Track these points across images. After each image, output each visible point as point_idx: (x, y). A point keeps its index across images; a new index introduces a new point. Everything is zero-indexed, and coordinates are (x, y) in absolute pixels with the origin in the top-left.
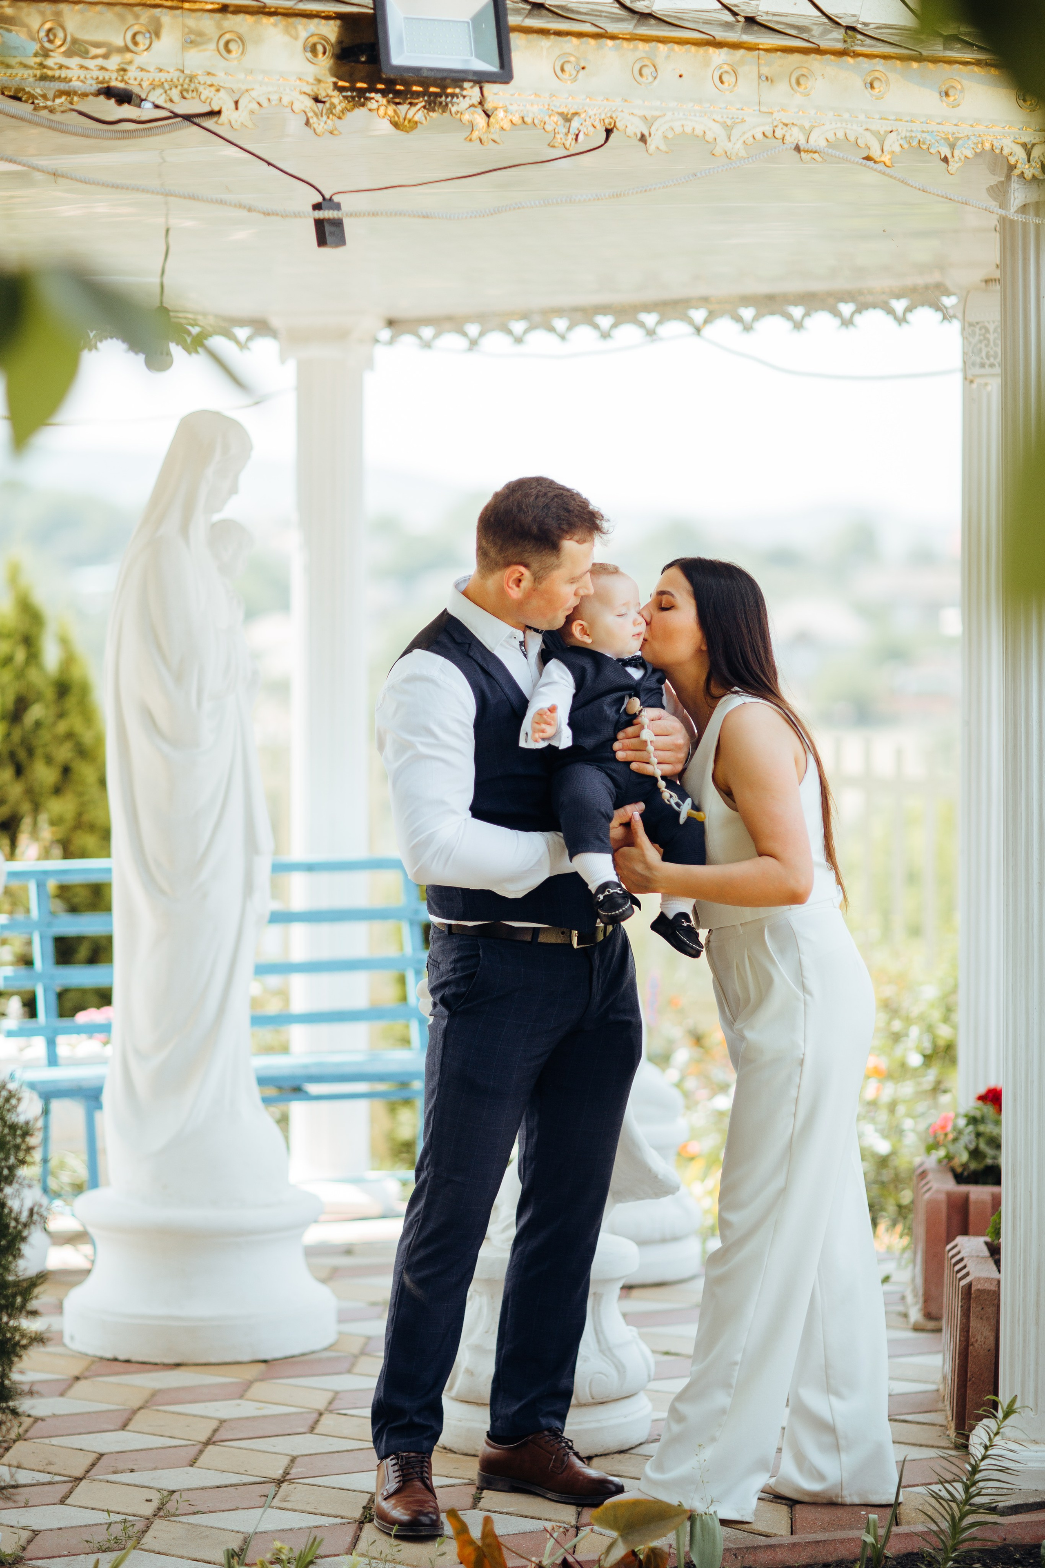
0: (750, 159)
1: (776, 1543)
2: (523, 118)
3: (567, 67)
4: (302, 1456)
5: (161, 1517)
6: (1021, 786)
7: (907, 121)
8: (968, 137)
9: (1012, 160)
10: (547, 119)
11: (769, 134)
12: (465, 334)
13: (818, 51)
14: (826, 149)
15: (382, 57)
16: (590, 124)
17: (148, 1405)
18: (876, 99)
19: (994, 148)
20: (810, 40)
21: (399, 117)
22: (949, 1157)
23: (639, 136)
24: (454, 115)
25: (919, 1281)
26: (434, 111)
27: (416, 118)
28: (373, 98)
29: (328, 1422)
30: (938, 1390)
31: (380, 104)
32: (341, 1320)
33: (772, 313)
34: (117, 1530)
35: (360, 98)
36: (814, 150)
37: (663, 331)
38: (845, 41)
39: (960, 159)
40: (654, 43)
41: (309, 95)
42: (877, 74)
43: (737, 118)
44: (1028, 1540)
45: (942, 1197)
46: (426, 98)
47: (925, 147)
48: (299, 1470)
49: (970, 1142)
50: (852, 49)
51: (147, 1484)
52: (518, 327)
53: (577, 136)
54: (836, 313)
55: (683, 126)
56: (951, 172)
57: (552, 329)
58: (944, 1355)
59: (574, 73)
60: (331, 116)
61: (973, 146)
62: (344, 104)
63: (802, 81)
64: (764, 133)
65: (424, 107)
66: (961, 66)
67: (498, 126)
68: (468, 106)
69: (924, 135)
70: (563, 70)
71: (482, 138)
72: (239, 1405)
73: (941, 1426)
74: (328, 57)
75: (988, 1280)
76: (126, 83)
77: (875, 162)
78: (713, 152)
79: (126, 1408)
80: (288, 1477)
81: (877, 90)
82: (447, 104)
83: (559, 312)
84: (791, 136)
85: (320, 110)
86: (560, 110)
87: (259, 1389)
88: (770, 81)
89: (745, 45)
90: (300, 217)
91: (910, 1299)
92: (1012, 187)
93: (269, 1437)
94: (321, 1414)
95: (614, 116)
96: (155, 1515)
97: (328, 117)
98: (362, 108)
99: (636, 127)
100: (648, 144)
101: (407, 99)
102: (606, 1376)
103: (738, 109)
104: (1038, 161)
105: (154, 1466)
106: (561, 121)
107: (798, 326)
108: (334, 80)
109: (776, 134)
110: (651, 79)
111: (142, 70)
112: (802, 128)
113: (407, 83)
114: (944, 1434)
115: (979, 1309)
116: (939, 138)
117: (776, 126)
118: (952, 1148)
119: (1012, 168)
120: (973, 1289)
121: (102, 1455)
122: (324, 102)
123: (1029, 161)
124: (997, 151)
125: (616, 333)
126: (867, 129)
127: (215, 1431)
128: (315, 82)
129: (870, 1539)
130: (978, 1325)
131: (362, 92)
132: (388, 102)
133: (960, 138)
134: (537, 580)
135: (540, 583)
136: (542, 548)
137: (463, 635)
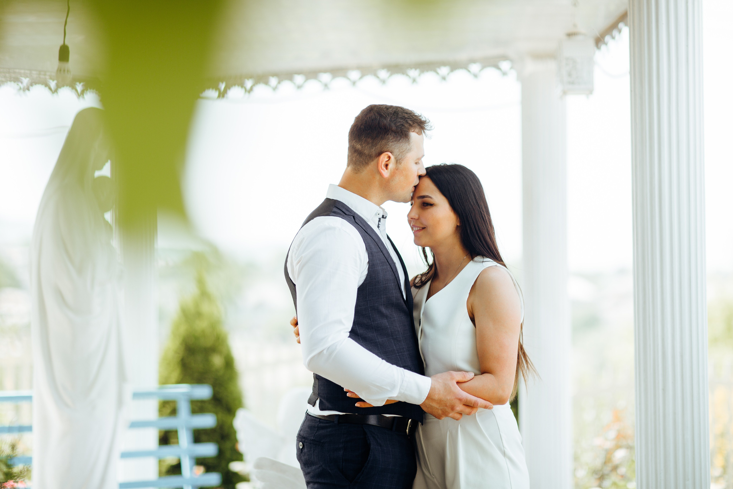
134: (398, 161)
135: (400, 163)
136: (399, 138)
137: (348, 211)
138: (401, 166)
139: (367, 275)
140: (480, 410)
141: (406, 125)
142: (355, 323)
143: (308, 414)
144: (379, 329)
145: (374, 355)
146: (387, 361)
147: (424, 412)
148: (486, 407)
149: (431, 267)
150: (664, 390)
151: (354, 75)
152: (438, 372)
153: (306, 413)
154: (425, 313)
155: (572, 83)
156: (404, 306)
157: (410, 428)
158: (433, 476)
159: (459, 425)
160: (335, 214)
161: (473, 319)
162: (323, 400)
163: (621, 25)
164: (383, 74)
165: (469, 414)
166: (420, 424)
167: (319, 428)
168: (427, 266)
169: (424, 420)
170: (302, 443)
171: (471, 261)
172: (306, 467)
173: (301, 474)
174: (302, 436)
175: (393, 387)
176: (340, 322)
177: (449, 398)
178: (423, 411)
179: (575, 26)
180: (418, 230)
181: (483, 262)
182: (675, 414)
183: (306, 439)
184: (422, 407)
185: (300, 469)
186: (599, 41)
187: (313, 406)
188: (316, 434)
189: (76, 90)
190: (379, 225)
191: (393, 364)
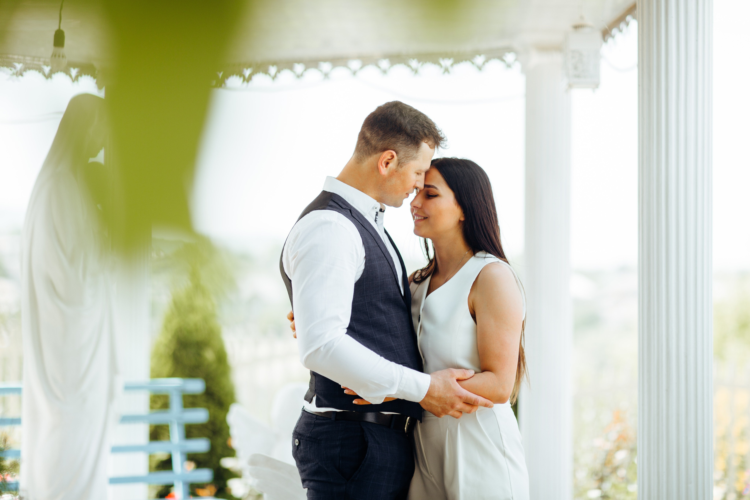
134: (400, 164)
135: (401, 167)
137: (344, 204)
138: (401, 170)
139: (364, 270)
140: (480, 408)
142: (352, 319)
143: (304, 410)
144: (377, 326)
145: (372, 352)
146: (386, 358)
147: (422, 410)
148: (486, 405)
149: (431, 262)
150: (668, 391)
151: (355, 64)
152: (437, 369)
153: (303, 410)
154: (425, 310)
155: (578, 76)
156: (402, 302)
157: (408, 426)
158: (431, 475)
159: (459, 424)
160: (332, 208)
161: (474, 316)
162: (320, 397)
163: (629, 18)
164: (385, 64)
165: (469, 412)
166: (418, 422)
167: (316, 425)
168: (427, 260)
169: (423, 418)
170: (298, 440)
171: (472, 256)
172: (301, 465)
173: (297, 471)
174: (298, 433)
175: (392, 384)
176: (337, 318)
177: (448, 395)
178: (422, 408)
179: (582, 18)
180: (419, 220)
181: (485, 257)
182: (678, 415)
183: (303, 436)
184: (421, 405)
185: (296, 466)
186: (606, 34)
187: (310, 403)
188: (312, 431)
189: (71, 76)
190: (377, 219)
191: (391, 361)
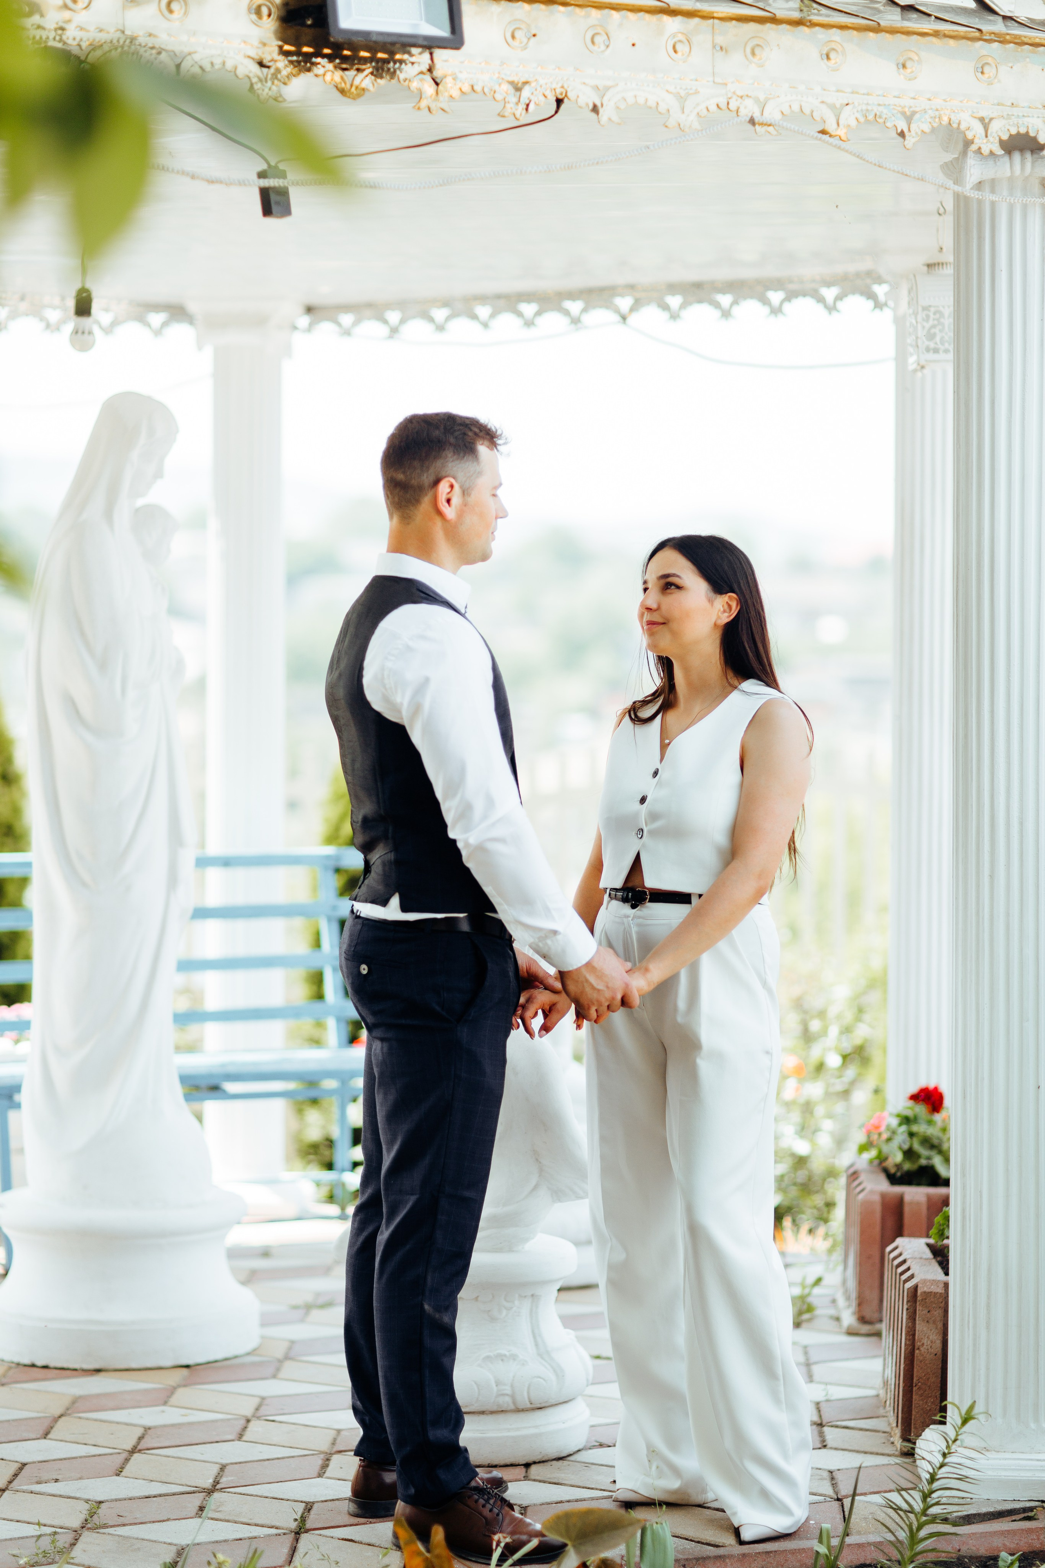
0: (704, 132)
1: (726, 1553)
2: (472, 87)
3: (518, 34)
4: (232, 1464)
5: (89, 1529)
6: (972, 776)
7: (864, 94)
8: (925, 111)
9: (970, 136)
10: (496, 87)
11: (723, 105)
12: (385, 322)
13: (774, 20)
14: (781, 122)
15: (330, 20)
16: (541, 94)
17: (69, 1412)
18: (831, 70)
19: (951, 123)
20: (766, 8)
21: (345, 83)
22: (881, 1159)
23: (591, 106)
24: (402, 82)
25: (852, 1284)
26: (382, 77)
27: (363, 85)
28: (319, 64)
29: (256, 1428)
30: (878, 1396)
31: (327, 69)
32: (264, 1324)
33: (700, 301)
34: (45, 1543)
35: (306, 63)
36: (769, 123)
37: (587, 318)
38: (801, 10)
39: (916, 133)
40: (606, 11)
41: (253, 59)
42: (833, 45)
43: (691, 89)
44: (983, 1551)
45: (877, 1198)
46: (373, 64)
47: (881, 121)
48: (230, 1478)
49: (904, 1142)
50: (809, 18)
51: (73, 1495)
52: (440, 314)
53: (528, 105)
54: (765, 301)
55: (635, 97)
56: (907, 147)
57: (474, 317)
58: (885, 1360)
59: (525, 40)
60: (276, 82)
61: (929, 120)
62: (290, 69)
63: (757, 51)
64: (718, 105)
65: (372, 73)
66: (919, 37)
67: (446, 94)
68: (417, 72)
69: (881, 109)
70: (513, 37)
71: (431, 106)
72: (163, 1412)
73: (884, 1432)
74: (273, 19)
75: (934, 1282)
76: (65, 43)
77: (831, 136)
78: (667, 124)
79: (47, 1415)
80: (218, 1487)
81: (833, 62)
82: (395, 72)
83: (482, 299)
84: (745, 108)
85: (265, 74)
86: (511, 79)
87: (183, 1395)
88: (724, 51)
89: (700, 14)
90: (245, 185)
91: (841, 1302)
92: (968, 163)
93: (197, 1444)
94: (248, 1421)
95: (566, 86)
96: (83, 1527)
97: (273, 83)
98: (307, 73)
99: (589, 98)
100: (600, 114)
101: (354, 64)
102: (544, 1380)
103: (692, 80)
104: (996, 136)
105: (79, 1476)
106: (511, 90)
107: (726, 314)
108: (280, 43)
109: (730, 106)
110: (603, 47)
111: (82, 29)
112: (757, 100)
113: (354, 48)
114: (889, 1440)
115: (925, 1312)
116: (896, 111)
117: (730, 98)
118: (885, 1149)
119: (968, 143)
120: (919, 1292)
121: (24, 1465)
122: (269, 67)
123: (986, 136)
124: (955, 125)
125: (539, 321)
126: (823, 102)
127: (140, 1439)
128: (260, 46)
129: (823, 1550)
130: (925, 1329)
131: (308, 57)
132: (335, 67)
133: (917, 112)
134: (466, 492)
135: (469, 495)
136: (462, 455)
138: (471, 500)
141: (470, 434)
167: (396, 941)
170: (367, 966)
172: (373, 1003)
174: (364, 955)
179: (941, 249)
183: (374, 959)
188: (392, 951)
